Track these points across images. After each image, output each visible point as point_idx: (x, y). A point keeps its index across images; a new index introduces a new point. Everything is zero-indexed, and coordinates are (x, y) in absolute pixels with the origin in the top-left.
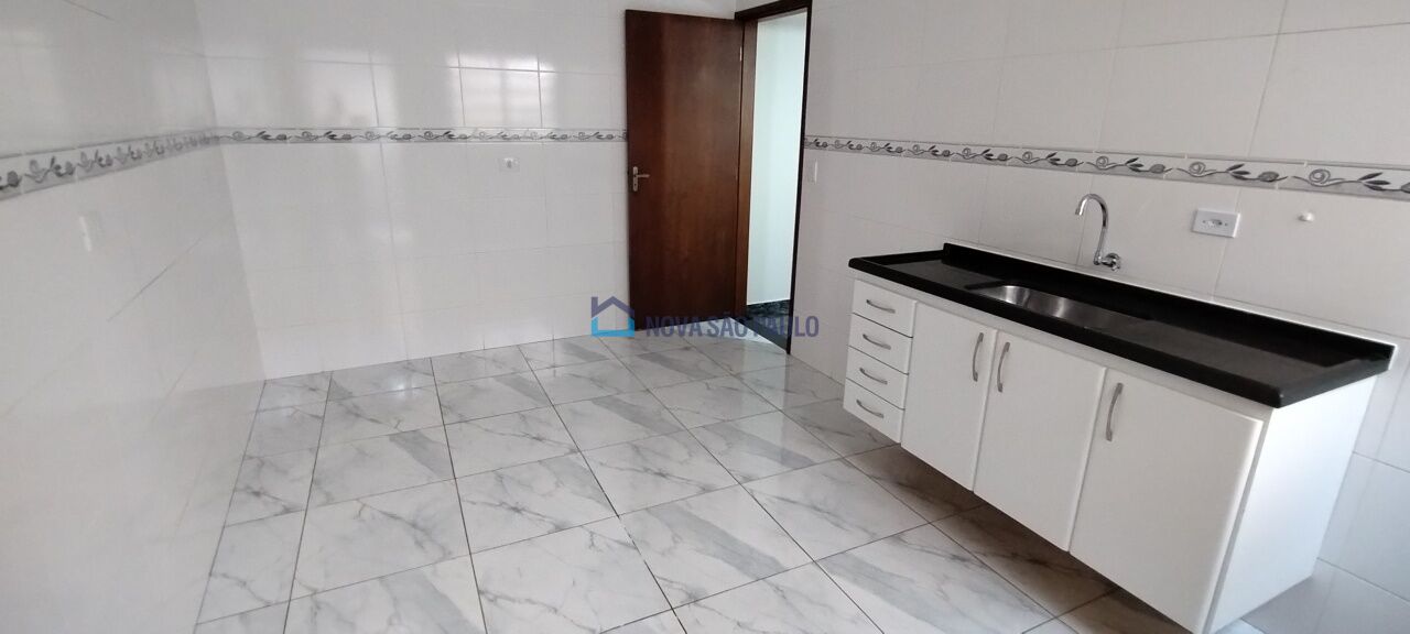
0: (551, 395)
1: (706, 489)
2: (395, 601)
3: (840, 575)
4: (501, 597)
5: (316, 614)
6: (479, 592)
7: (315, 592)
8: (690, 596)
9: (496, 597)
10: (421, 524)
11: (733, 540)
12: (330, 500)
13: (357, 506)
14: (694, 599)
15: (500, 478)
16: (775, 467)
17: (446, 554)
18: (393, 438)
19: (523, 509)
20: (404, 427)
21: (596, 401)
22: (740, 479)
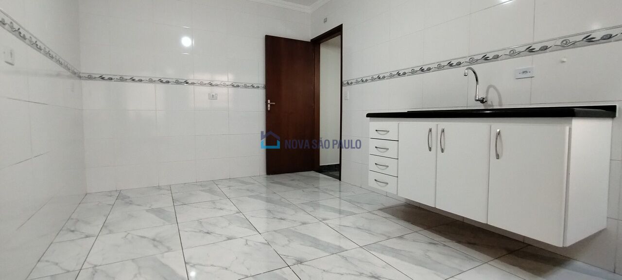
0: (228, 195)
1: (304, 223)
2: (139, 268)
3: (374, 251)
4: (196, 265)
5: (94, 274)
6: (185, 263)
7: (96, 266)
8: (298, 261)
9: (195, 265)
10: (158, 239)
11: (319, 240)
12: (111, 232)
13: (126, 234)
14: (300, 262)
15: (201, 223)
16: (337, 215)
17: (169, 249)
18: (147, 211)
19: (212, 233)
20: (154, 207)
21: (249, 197)
22: (321, 220)
